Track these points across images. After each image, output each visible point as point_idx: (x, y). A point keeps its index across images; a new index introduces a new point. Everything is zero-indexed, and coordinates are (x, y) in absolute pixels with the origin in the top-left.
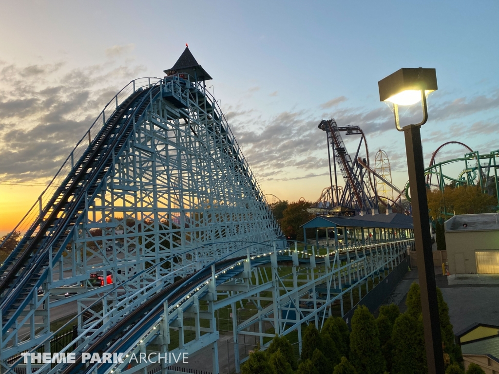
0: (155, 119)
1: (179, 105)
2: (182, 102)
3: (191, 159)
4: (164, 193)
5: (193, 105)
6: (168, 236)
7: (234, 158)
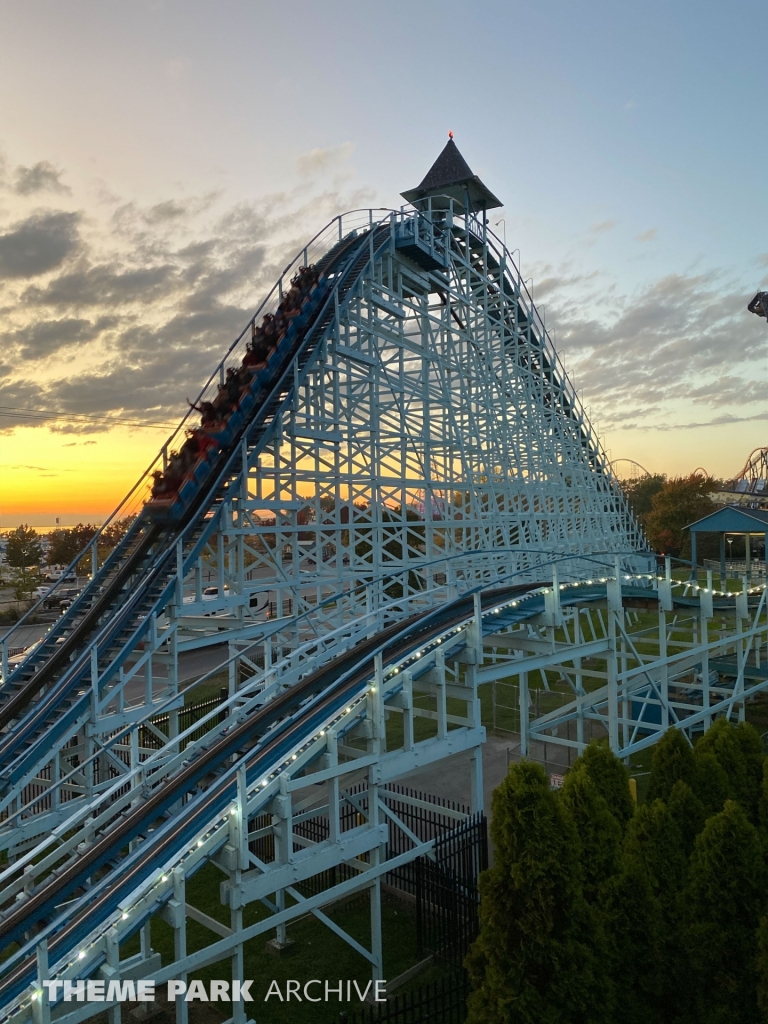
0: (379, 293)
1: (428, 264)
2: (435, 257)
3: (451, 380)
4: (392, 449)
5: (458, 264)
6: (398, 534)
7: (544, 376)
